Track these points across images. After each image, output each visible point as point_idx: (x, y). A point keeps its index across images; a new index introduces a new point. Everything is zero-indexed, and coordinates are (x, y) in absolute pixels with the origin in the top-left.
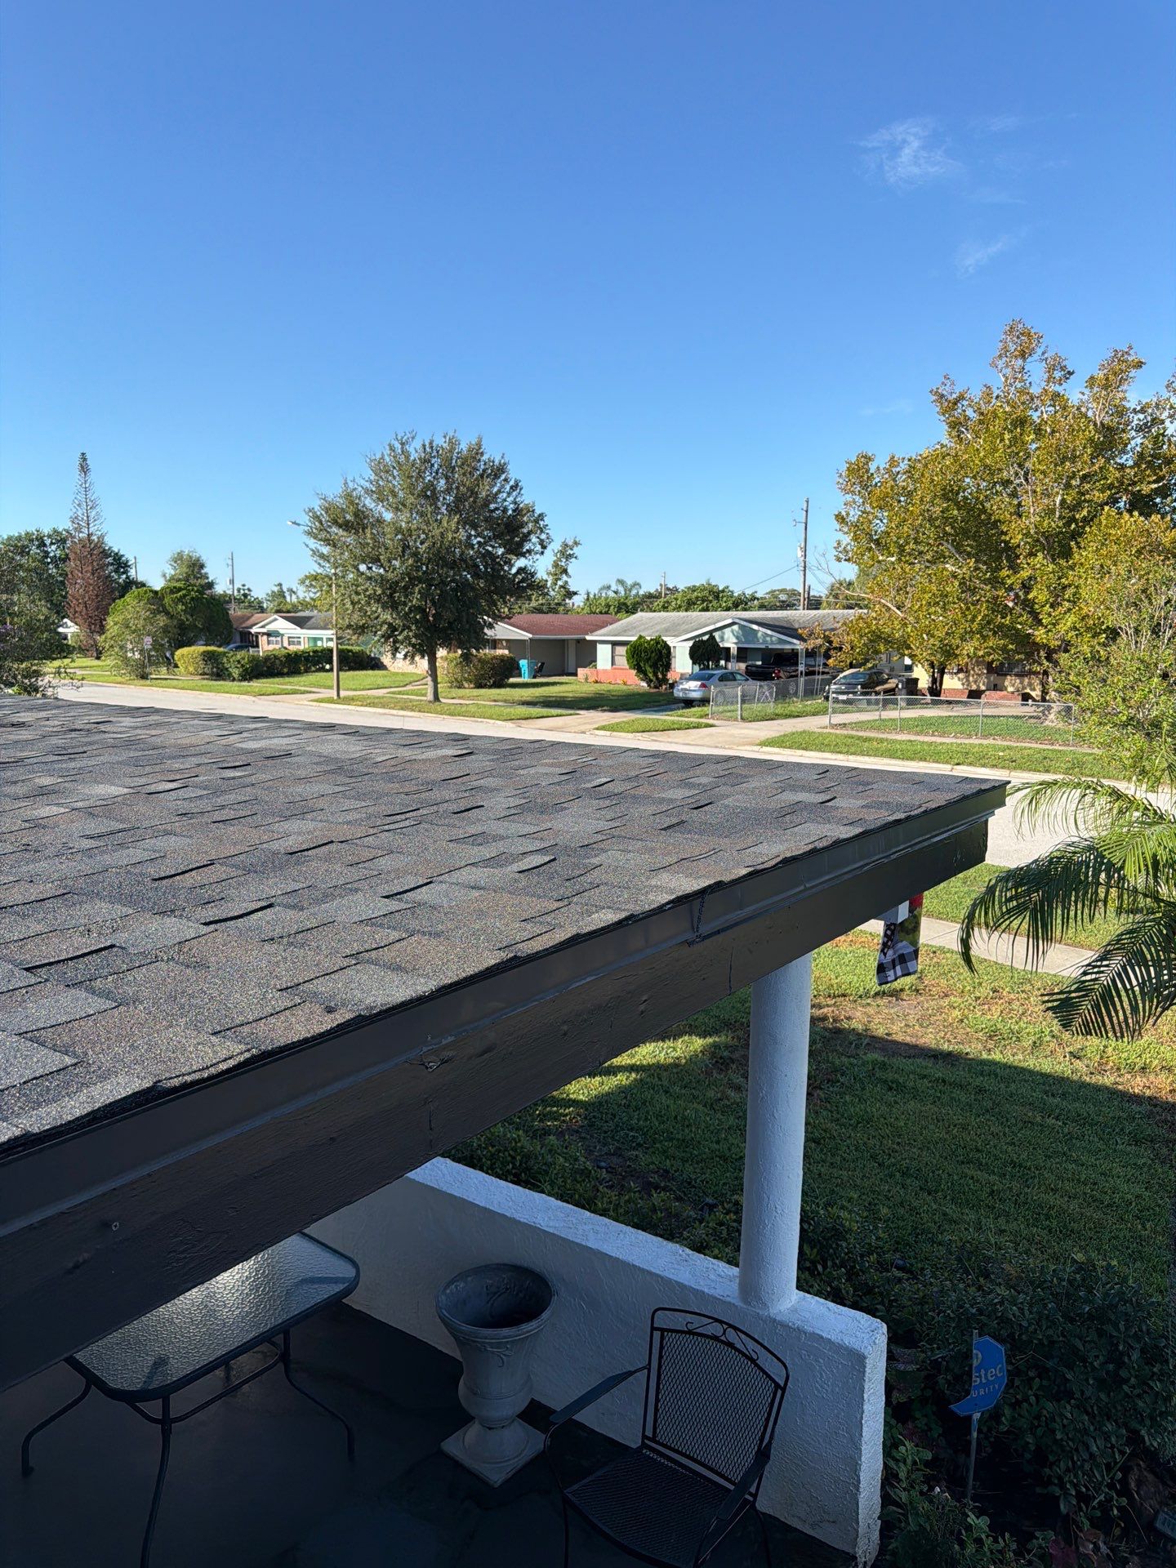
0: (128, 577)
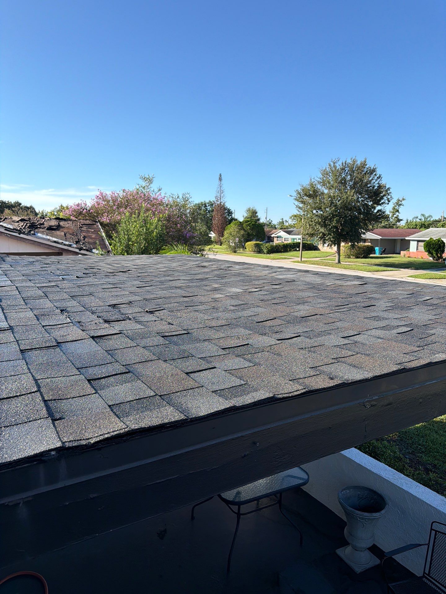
0: (232, 217)
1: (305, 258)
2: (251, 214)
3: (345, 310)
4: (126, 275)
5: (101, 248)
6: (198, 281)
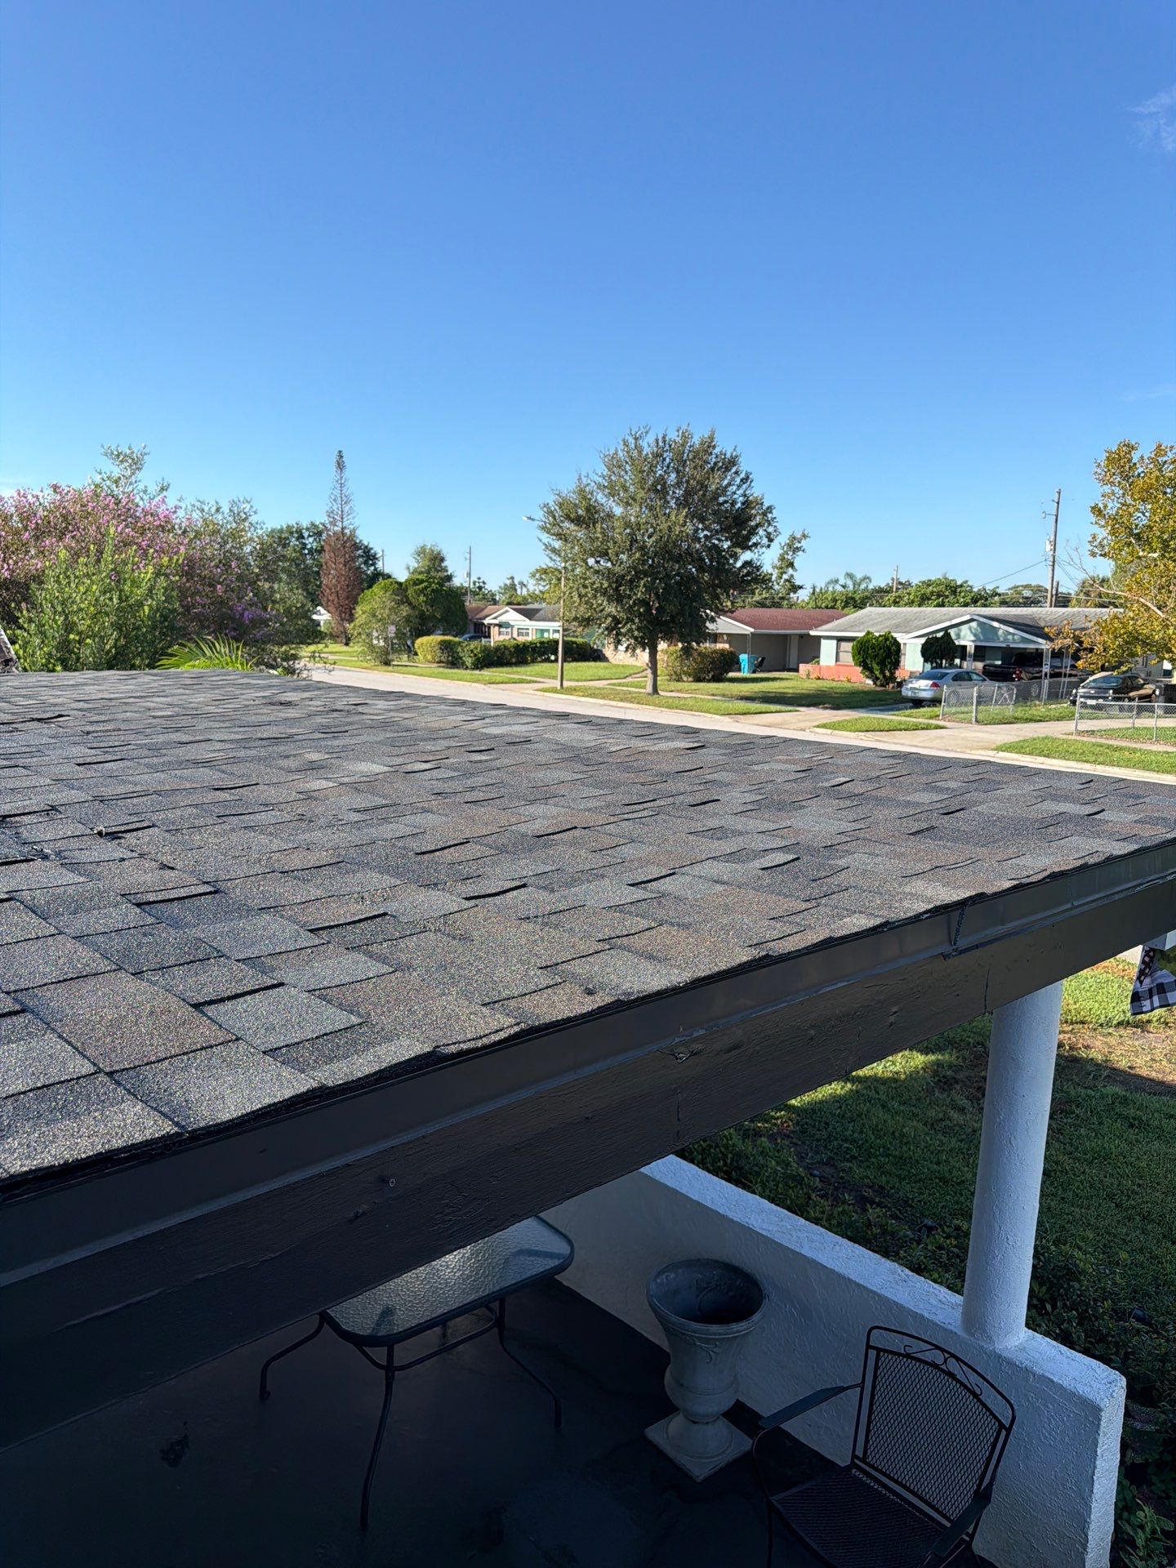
0: (376, 569)
1: (571, 680)
2: (427, 563)
3: (645, 813)
4: (49, 729)
6: (264, 743)
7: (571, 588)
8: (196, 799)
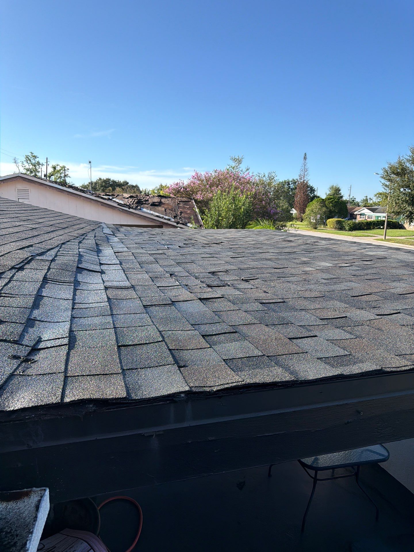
1: (389, 236)
2: (334, 192)
4: (220, 246)
5: (195, 223)
6: (286, 254)
7: (392, 200)
8: (268, 271)
